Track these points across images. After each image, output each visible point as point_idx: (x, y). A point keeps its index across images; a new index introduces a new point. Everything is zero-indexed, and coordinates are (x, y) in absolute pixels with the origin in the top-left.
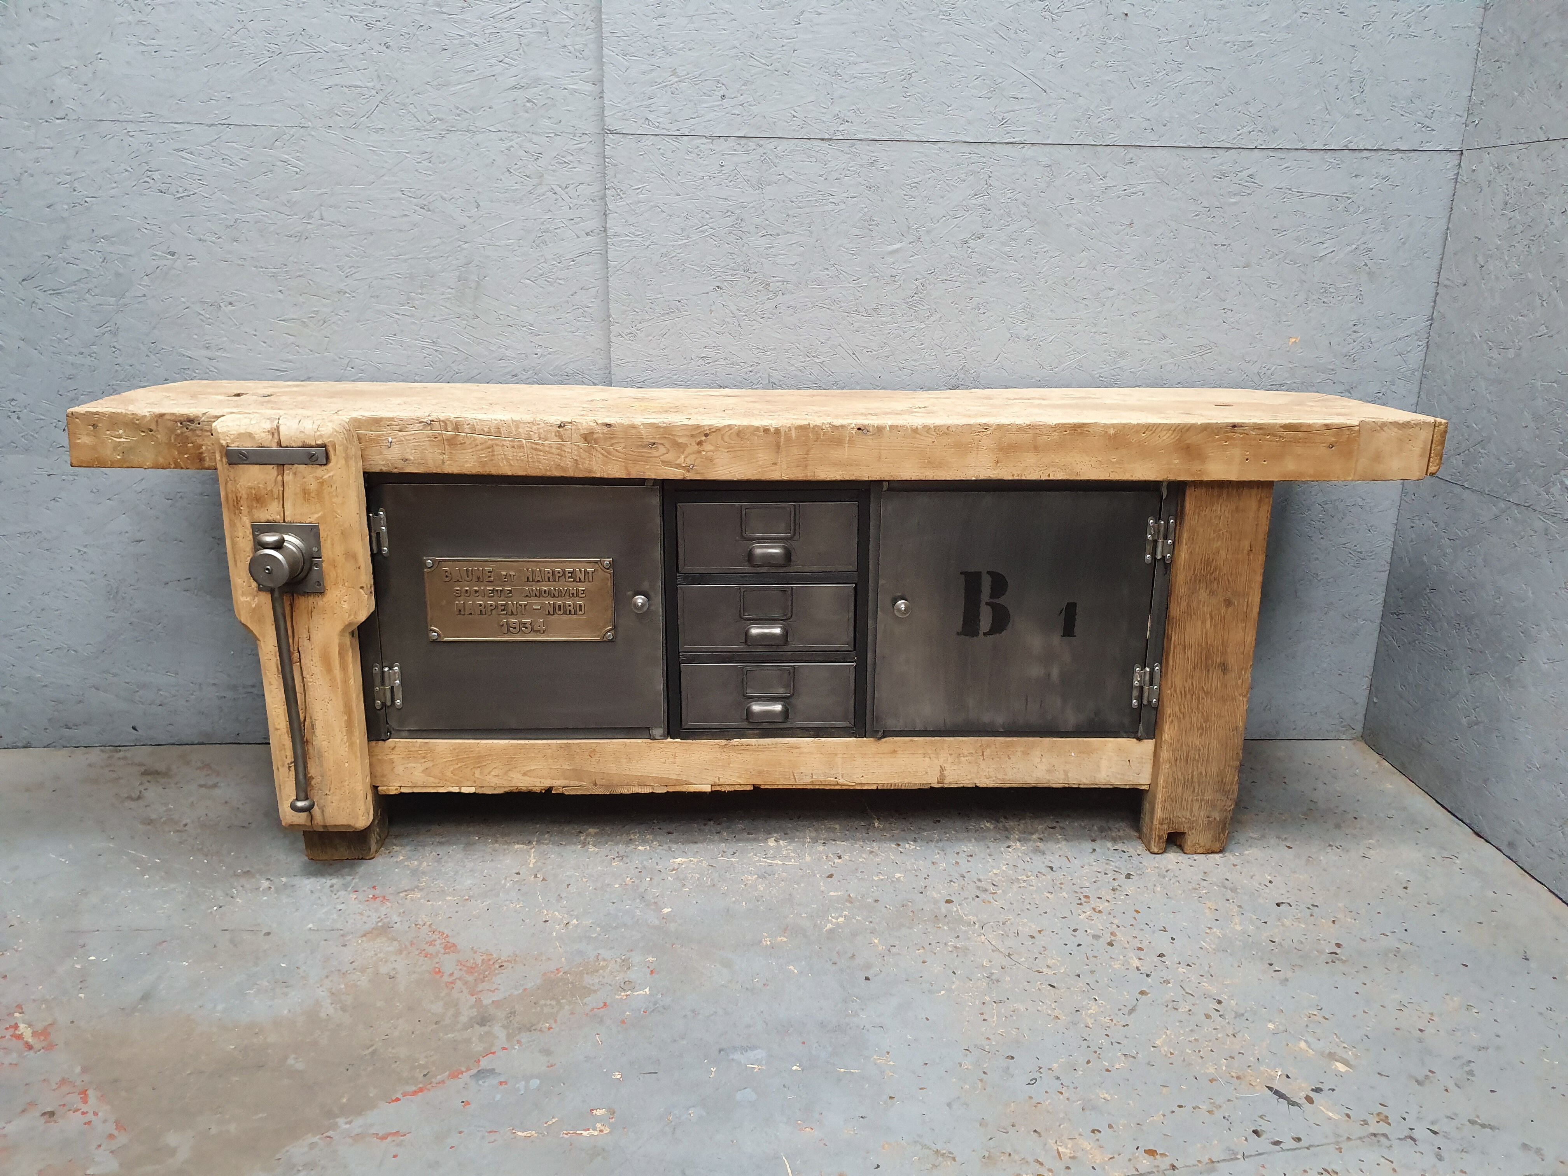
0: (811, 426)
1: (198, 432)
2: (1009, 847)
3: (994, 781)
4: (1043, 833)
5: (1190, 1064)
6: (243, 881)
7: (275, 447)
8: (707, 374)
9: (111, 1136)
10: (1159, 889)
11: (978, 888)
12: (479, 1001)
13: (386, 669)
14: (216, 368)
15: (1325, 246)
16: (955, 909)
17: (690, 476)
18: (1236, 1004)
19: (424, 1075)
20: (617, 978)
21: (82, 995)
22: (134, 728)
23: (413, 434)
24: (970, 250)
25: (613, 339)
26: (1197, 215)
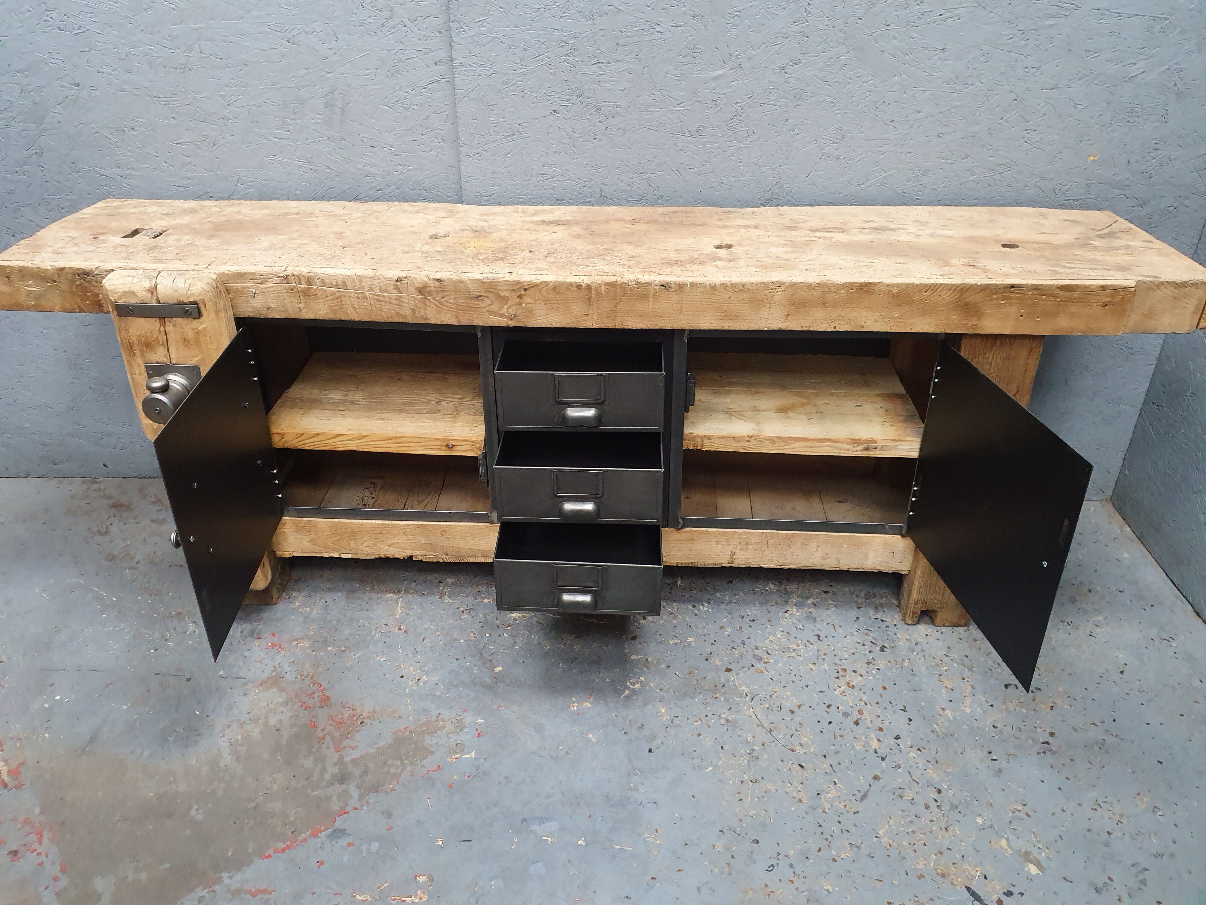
0: (619, 283)
1: (94, 283)
2: (786, 612)
3: (776, 563)
4: (817, 598)
5: (903, 858)
6: (176, 622)
7: (154, 303)
8: (546, 189)
9: (56, 879)
10: (906, 664)
11: (755, 656)
12: (341, 758)
14: (128, 185)
15: (1136, 66)
16: (733, 678)
17: (512, 324)
18: (953, 794)
19: (292, 832)
20: (451, 740)
21: (47, 735)
22: (104, 465)
23: (272, 287)
24: (787, 76)
25: (463, 158)
26: (1011, 38)
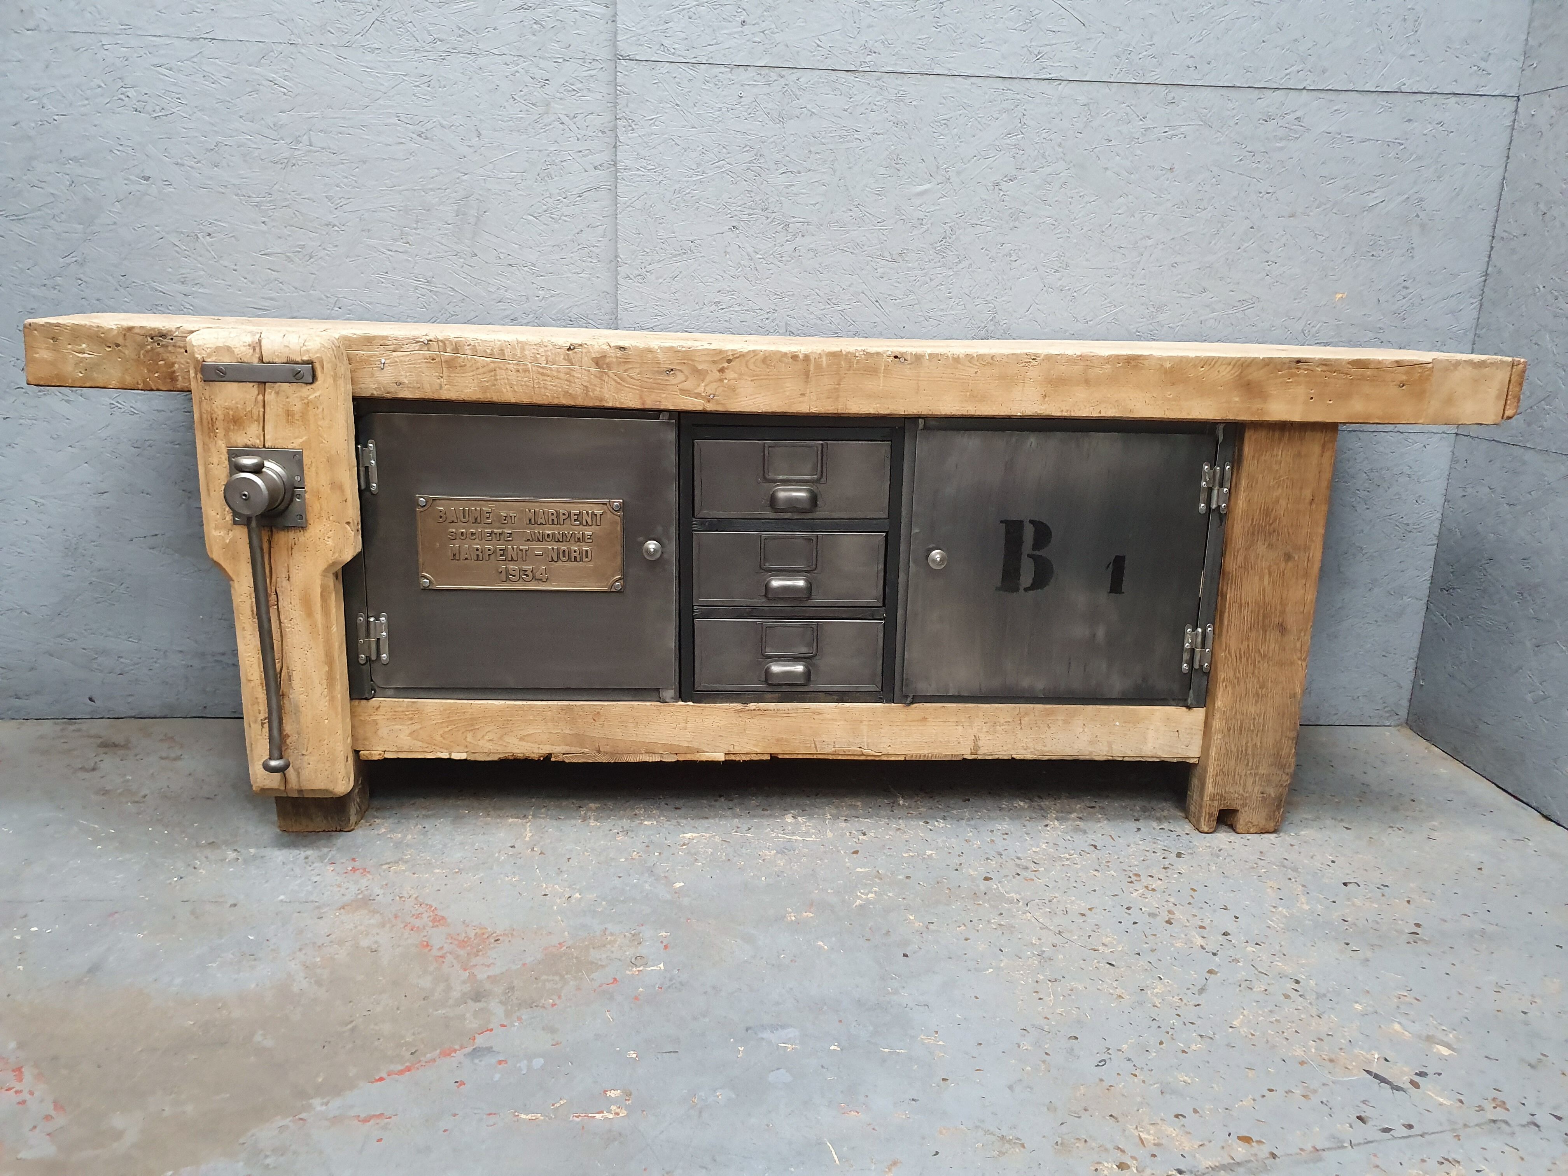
0: (844, 353)
1: (170, 348)
2: (1047, 825)
3: (1031, 752)
4: (1082, 812)
5: (1274, 1046)
6: (208, 852)
7: (255, 362)
8: (720, 321)
9: (48, 1118)
10: (1214, 868)
11: (1018, 865)
12: (472, 975)
13: (372, 619)
14: (191, 305)
15: (1375, 195)
16: (995, 886)
17: (710, 407)
18: (1316, 984)
19: (412, 1054)
20: (628, 953)
21: (21, 967)
22: (91, 699)
23: (408, 355)
24: (1002, 193)
25: (621, 281)
26: (1241, 160)
